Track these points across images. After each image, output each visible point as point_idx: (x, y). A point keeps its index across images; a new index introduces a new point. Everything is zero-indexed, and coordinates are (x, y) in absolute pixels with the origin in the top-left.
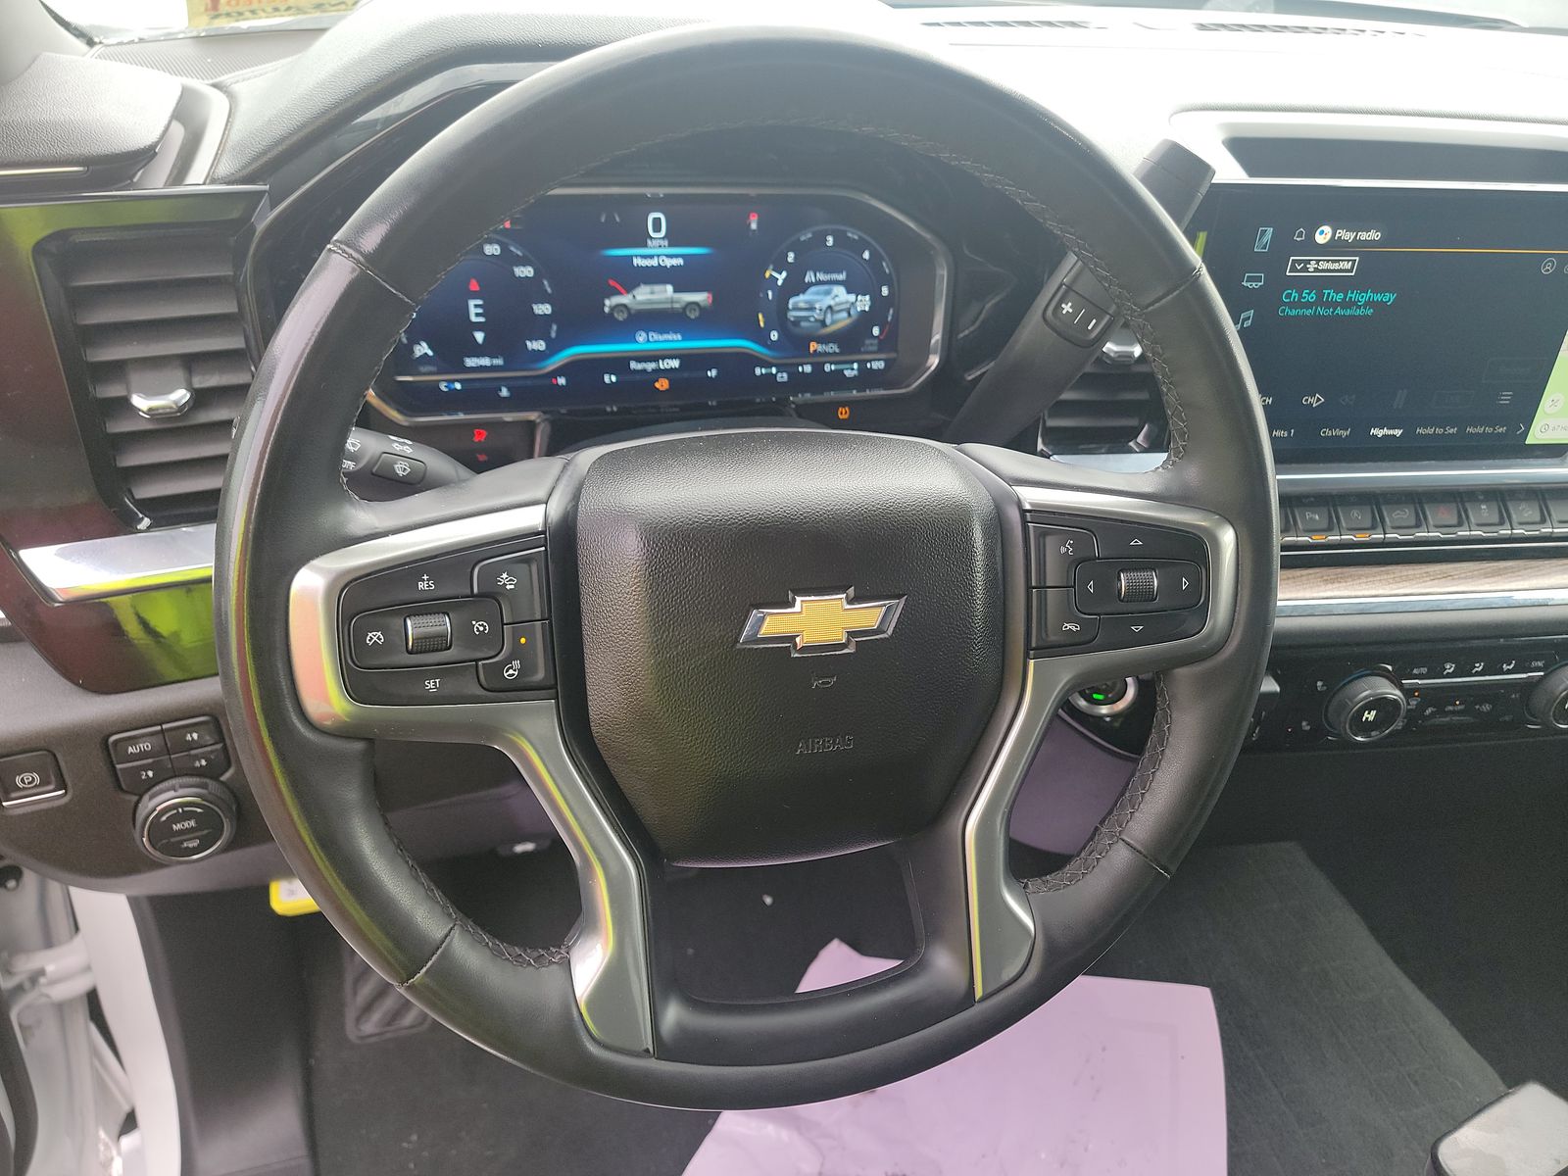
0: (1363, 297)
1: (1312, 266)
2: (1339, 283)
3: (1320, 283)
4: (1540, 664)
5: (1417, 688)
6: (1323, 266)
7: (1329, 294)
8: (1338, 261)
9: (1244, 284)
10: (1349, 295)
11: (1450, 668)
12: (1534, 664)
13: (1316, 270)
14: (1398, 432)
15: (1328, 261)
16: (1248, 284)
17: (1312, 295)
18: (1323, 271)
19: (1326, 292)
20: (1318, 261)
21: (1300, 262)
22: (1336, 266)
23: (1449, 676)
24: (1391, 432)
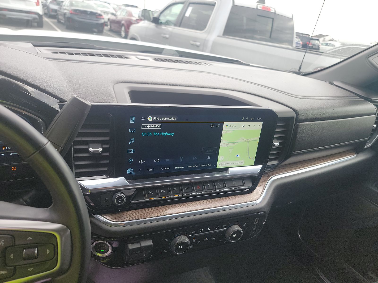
0: (165, 134)
1: (148, 126)
2: (158, 131)
3: (152, 131)
4: (225, 226)
5: (193, 237)
6: (152, 126)
7: (155, 133)
8: (156, 125)
9: (129, 131)
10: (161, 134)
11: (202, 230)
12: (224, 226)
13: (150, 127)
14: (183, 167)
15: (153, 125)
16: (131, 131)
17: (150, 134)
18: (152, 128)
19: (154, 133)
20: (150, 125)
21: (145, 125)
22: (155, 126)
23: (202, 232)
24: (181, 168)
